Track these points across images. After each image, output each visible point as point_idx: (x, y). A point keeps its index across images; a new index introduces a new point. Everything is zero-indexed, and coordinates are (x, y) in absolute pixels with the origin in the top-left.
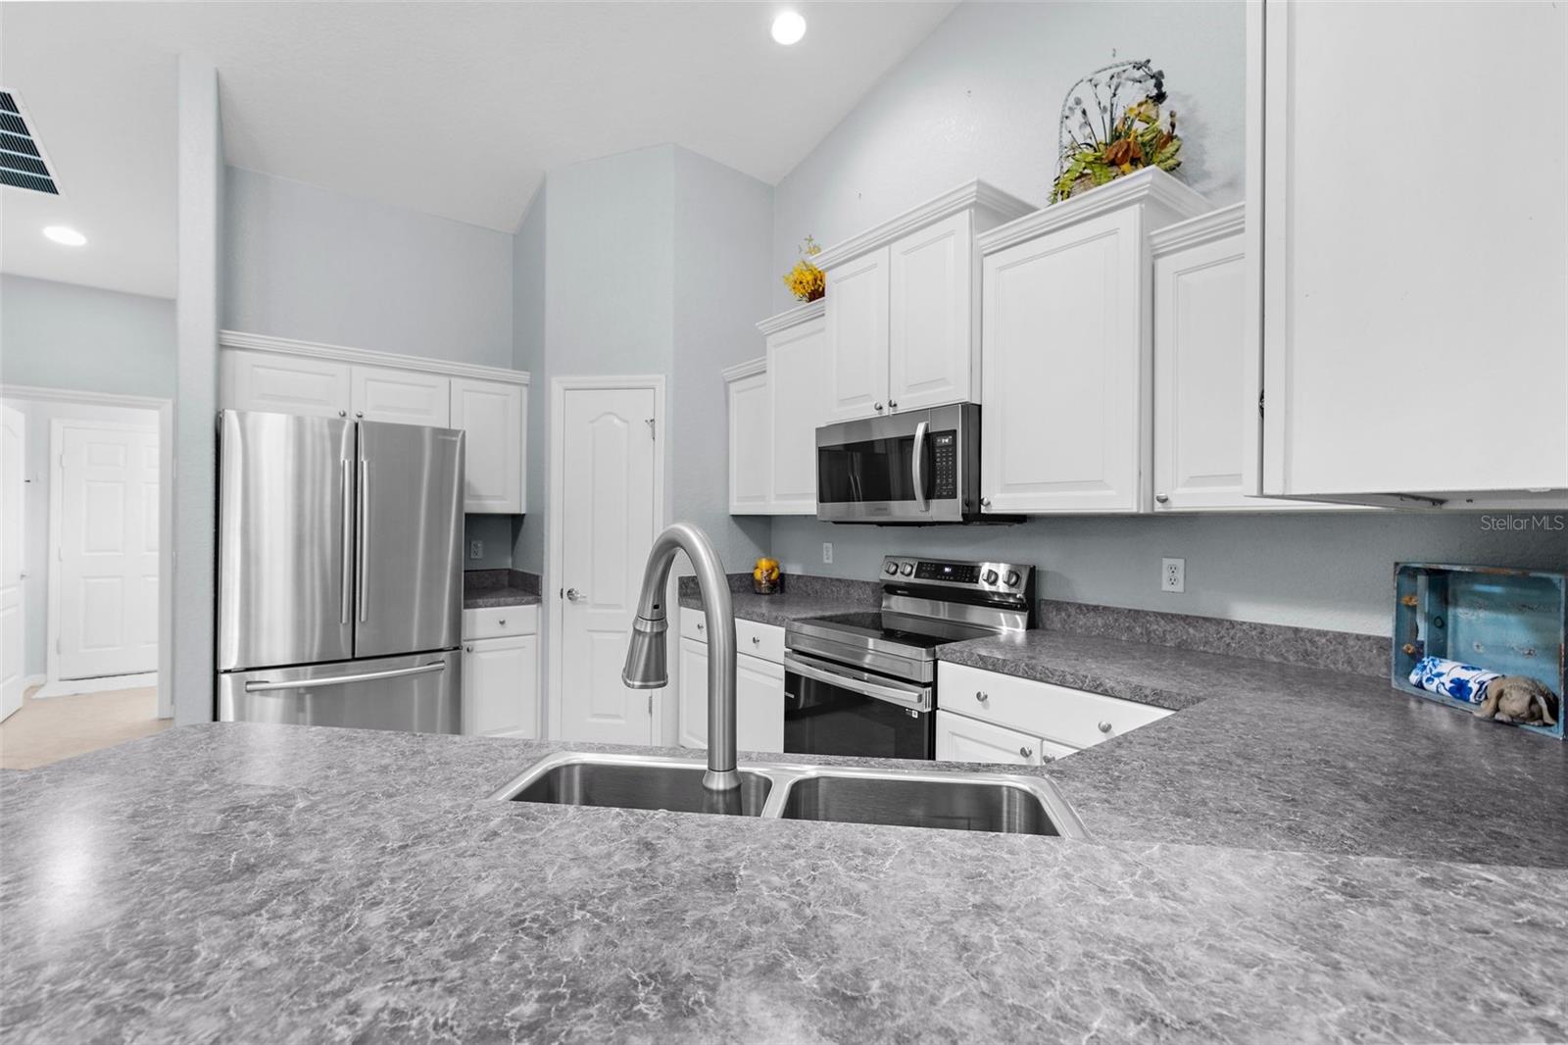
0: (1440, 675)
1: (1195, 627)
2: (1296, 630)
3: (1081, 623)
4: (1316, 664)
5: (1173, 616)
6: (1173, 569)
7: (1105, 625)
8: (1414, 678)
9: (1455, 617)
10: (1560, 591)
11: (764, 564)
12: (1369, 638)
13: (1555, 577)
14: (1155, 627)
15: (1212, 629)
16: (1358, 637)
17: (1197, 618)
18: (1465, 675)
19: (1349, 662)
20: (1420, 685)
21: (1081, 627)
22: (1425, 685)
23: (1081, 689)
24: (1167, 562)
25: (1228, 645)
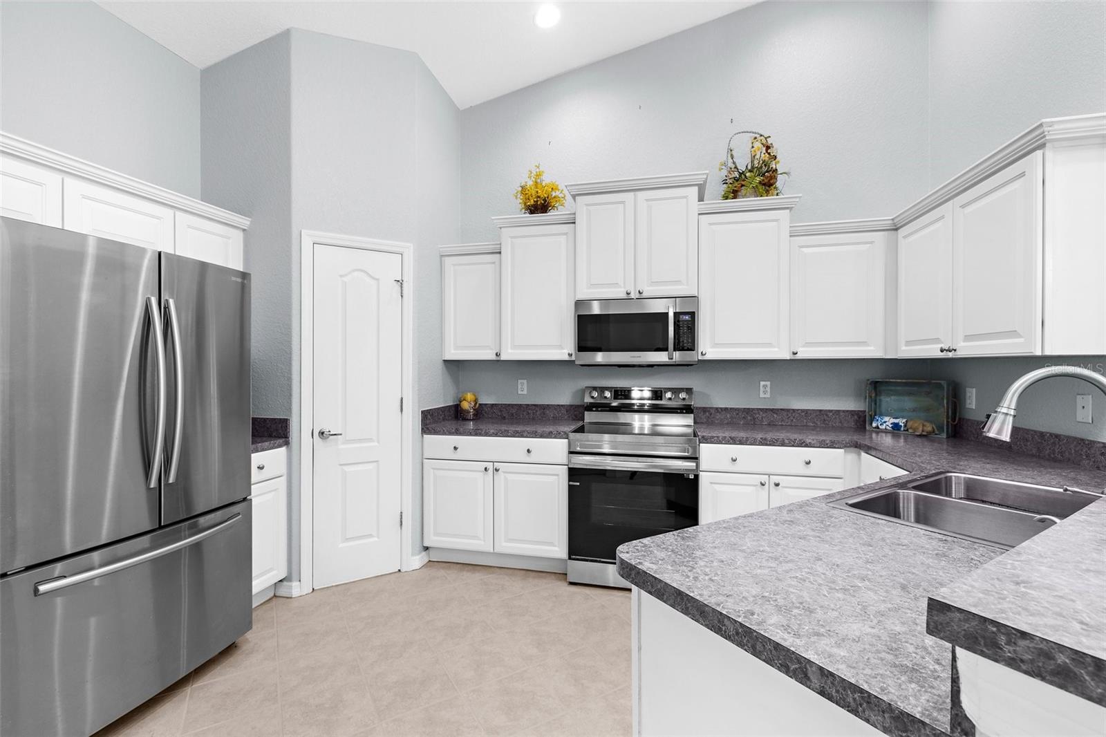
0: (885, 422)
1: (777, 414)
2: (821, 411)
3: (718, 417)
4: (828, 425)
5: (767, 409)
6: (765, 386)
7: (732, 417)
8: (874, 425)
9: (880, 400)
10: (944, 388)
11: (470, 396)
12: (848, 411)
13: (942, 382)
14: (758, 416)
15: (785, 414)
16: (844, 411)
17: (778, 410)
18: (896, 421)
19: (841, 422)
20: (877, 427)
21: (718, 420)
22: (880, 427)
23: (793, 446)
24: (762, 383)
25: (792, 420)
